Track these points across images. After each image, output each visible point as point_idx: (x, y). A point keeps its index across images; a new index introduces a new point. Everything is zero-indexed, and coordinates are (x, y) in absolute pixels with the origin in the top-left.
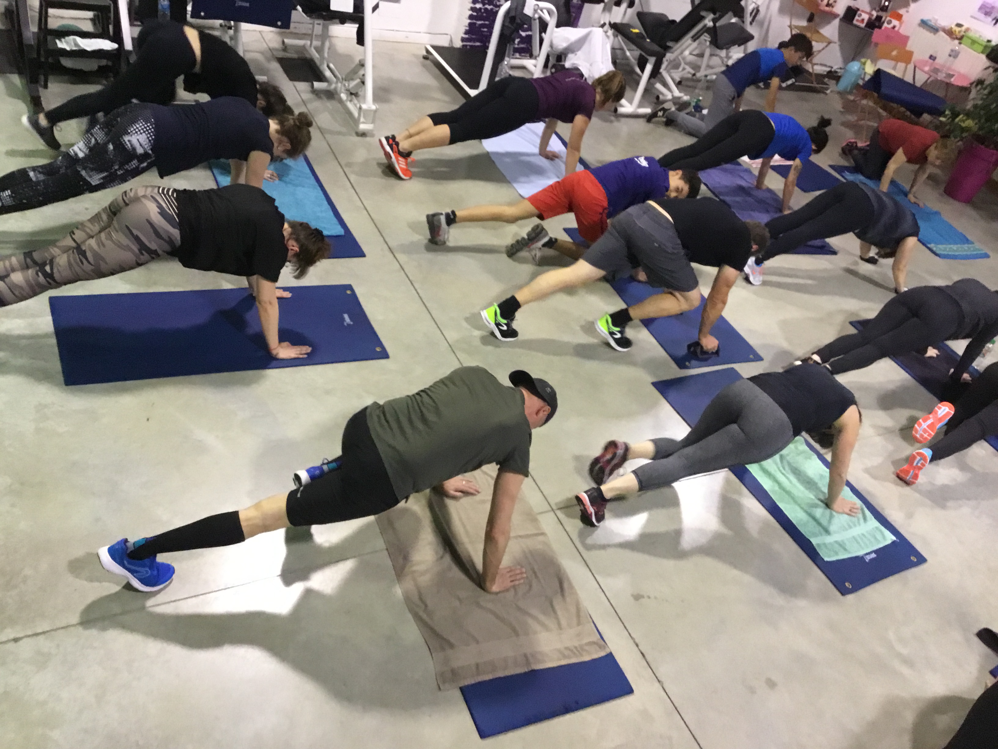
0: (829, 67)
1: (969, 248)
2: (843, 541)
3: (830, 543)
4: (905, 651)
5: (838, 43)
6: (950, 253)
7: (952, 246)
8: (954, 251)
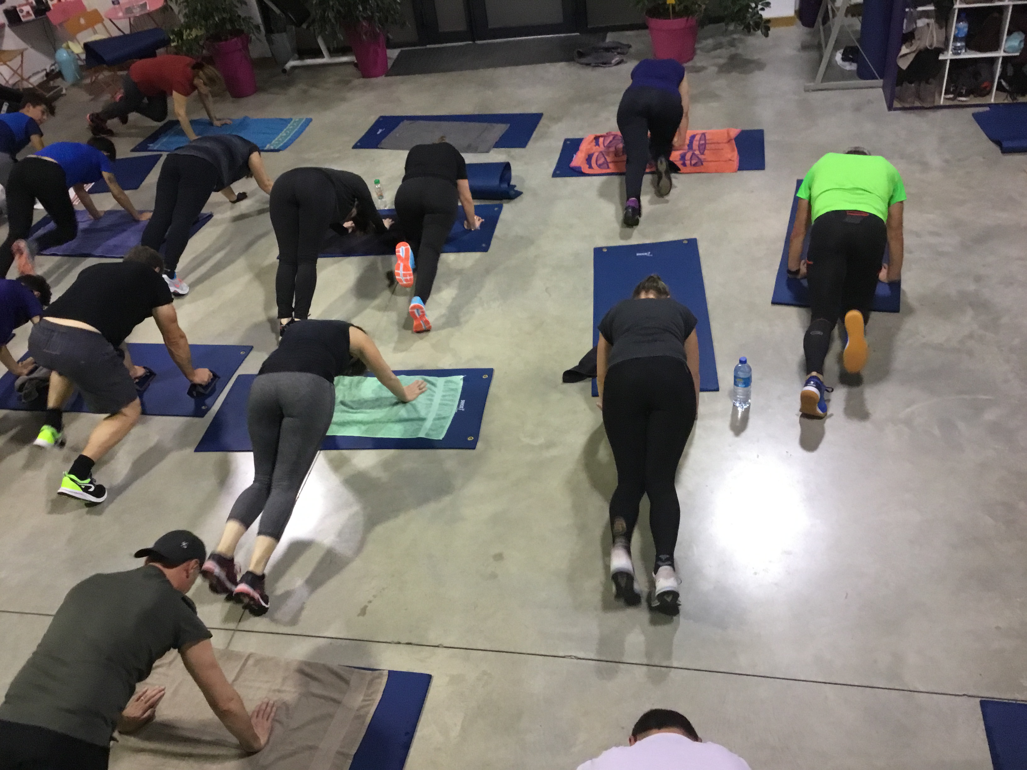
0: (42, 71)
1: (293, 125)
2: (437, 415)
3: (432, 425)
4: (541, 440)
5: (29, 47)
6: (285, 141)
7: (280, 134)
8: (286, 137)
